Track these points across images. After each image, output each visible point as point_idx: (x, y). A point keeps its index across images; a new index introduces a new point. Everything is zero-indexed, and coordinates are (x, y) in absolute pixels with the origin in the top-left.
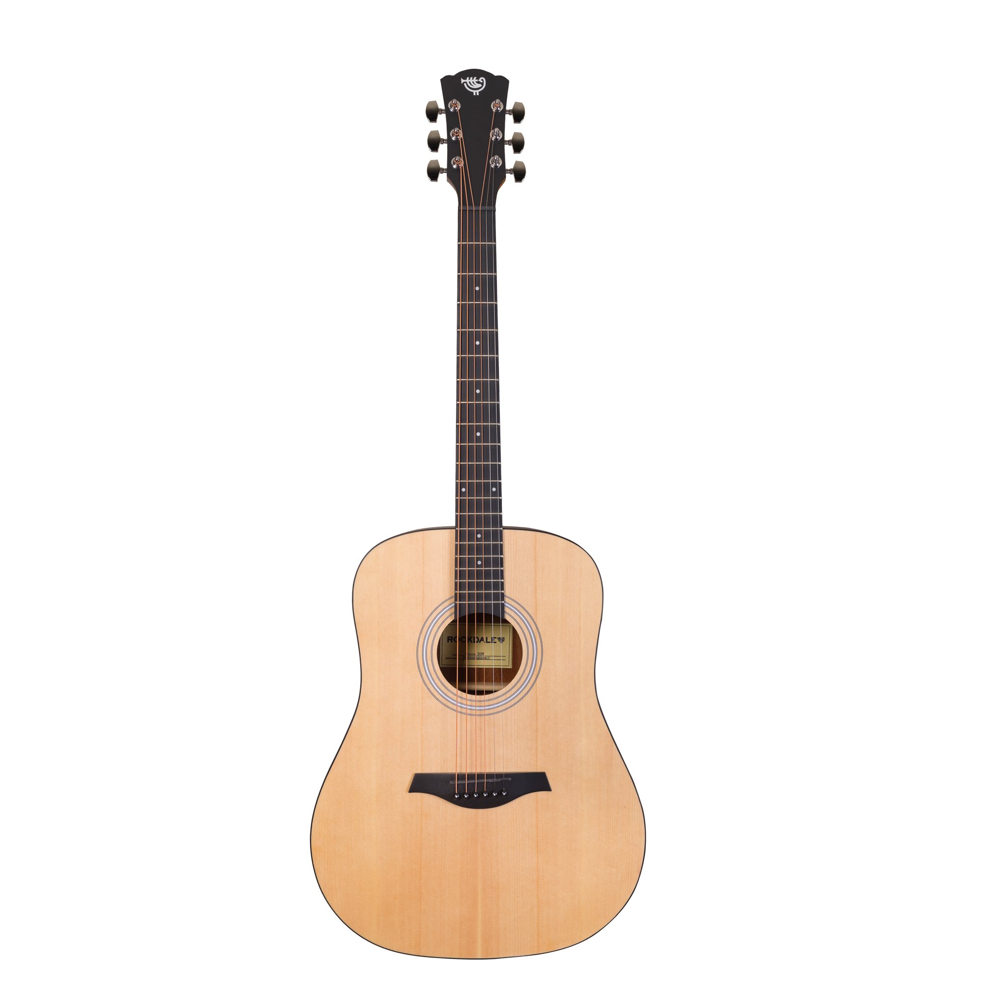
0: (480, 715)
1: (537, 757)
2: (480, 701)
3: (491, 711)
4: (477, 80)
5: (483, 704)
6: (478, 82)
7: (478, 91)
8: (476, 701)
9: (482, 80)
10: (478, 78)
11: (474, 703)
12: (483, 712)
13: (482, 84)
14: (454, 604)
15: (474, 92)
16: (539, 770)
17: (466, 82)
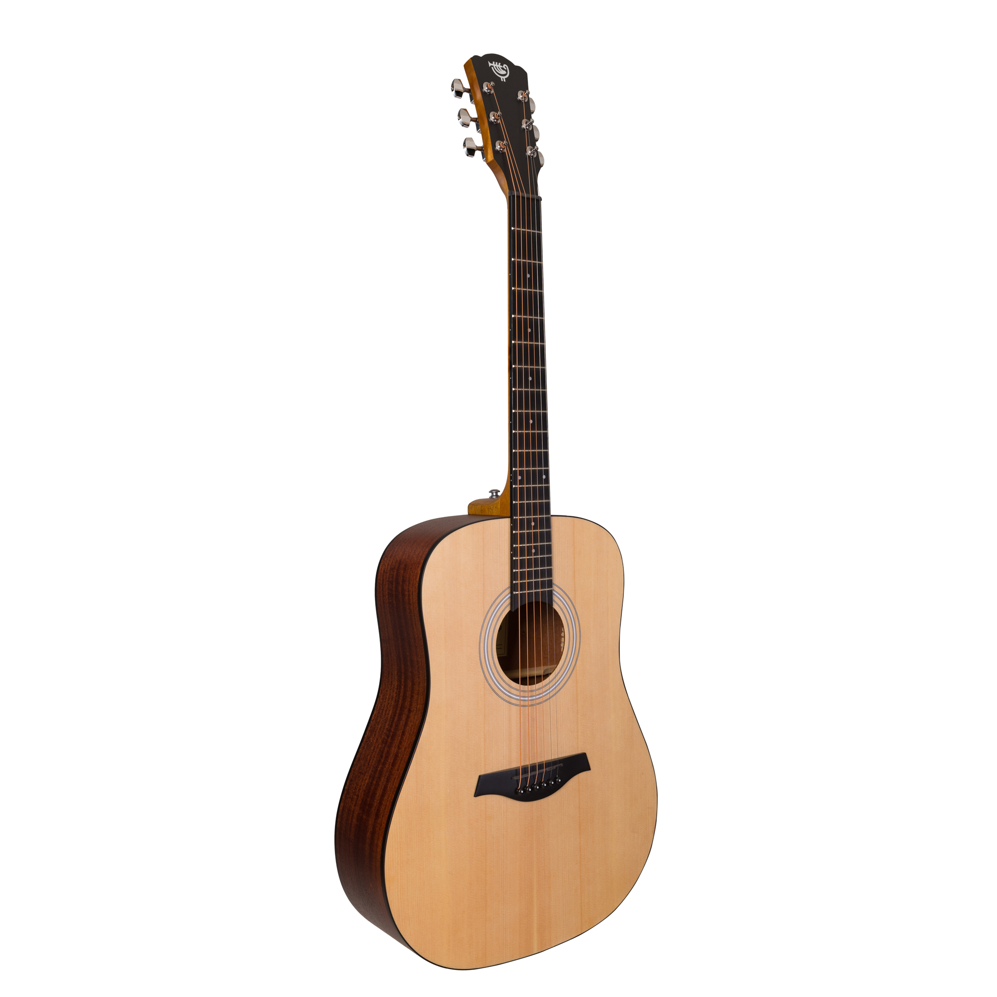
0: (532, 705)
1: (578, 738)
2: (532, 691)
3: (541, 700)
4: (501, 67)
5: (534, 693)
6: (503, 69)
7: (504, 77)
8: (528, 691)
9: (506, 67)
10: (502, 65)
11: (526, 694)
12: (534, 702)
13: (506, 71)
14: (510, 595)
15: (502, 77)
16: (579, 751)
17: (493, 66)
